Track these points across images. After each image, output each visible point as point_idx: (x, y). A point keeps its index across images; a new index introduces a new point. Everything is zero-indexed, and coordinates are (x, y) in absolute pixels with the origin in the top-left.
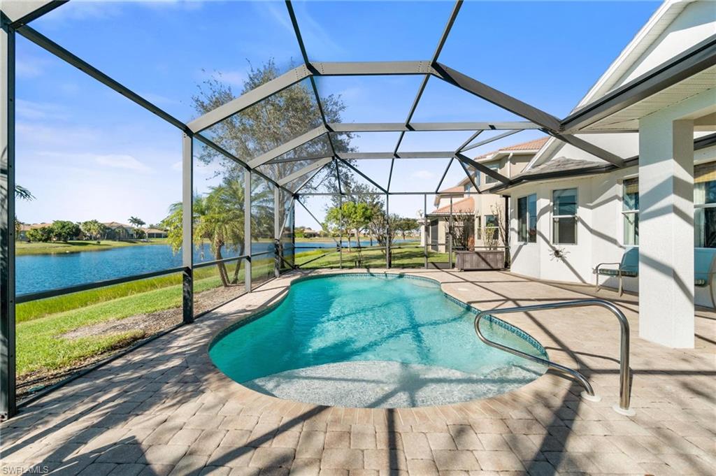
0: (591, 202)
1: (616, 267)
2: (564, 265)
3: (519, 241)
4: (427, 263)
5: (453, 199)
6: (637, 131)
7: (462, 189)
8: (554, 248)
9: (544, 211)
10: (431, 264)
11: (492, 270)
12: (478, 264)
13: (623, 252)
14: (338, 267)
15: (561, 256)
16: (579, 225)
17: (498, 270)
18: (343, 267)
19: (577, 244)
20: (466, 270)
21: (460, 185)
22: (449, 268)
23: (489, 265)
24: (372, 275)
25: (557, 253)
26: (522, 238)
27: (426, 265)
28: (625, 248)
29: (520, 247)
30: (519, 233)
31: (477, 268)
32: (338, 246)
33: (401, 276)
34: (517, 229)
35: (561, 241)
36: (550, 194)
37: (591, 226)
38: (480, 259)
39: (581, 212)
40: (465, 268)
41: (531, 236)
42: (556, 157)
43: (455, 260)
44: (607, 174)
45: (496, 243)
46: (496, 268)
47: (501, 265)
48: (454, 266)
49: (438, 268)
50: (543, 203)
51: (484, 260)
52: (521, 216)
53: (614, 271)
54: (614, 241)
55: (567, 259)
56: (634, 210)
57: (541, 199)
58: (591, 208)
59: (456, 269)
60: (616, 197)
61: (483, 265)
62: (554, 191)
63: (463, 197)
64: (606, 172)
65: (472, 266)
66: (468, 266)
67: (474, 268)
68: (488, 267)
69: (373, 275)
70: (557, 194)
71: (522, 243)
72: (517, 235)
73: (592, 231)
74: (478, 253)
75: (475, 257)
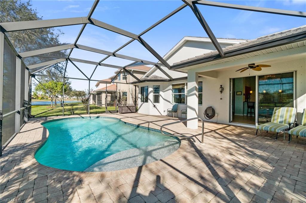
0: (164, 90)
1: (171, 110)
2: (157, 110)
3: (141, 102)
4: (107, 111)
5: (107, 84)
6: (187, 73)
7: (110, 80)
8: (153, 104)
9: (151, 92)
10: (109, 112)
11: (132, 113)
12: (127, 111)
13: (173, 105)
14: (62, 115)
15: (155, 107)
16: (160, 97)
17: (134, 112)
18: (64, 115)
19: (159, 103)
20: (123, 113)
21: (109, 79)
22: (115, 113)
23: (131, 111)
25: (154, 106)
26: (143, 101)
27: (106, 112)
28: (173, 104)
29: (142, 104)
30: (141, 99)
31: (127, 112)
32: (61, 104)
33: (98, 117)
34: (140, 98)
35: (155, 102)
36: (152, 86)
37: (163, 98)
38: (128, 109)
39: (161, 93)
40: (123, 112)
41: (146, 100)
42: (153, 74)
43: (118, 110)
44: (168, 82)
45: (126, 103)
46: (133, 112)
47: (134, 111)
48: (117, 112)
49: (112, 113)
50: (150, 89)
51: (129, 109)
52: (142, 93)
53: (170, 111)
54: (170, 102)
55: (157, 108)
56: (174, 93)
57: (150, 88)
58: (164, 92)
59: (118, 113)
60: (170, 89)
61: (129, 111)
62: (154, 86)
63: (111, 84)
64: (168, 81)
65: (125, 111)
66: (124, 112)
67: (126, 112)
68: (131, 112)
70: (155, 87)
71: (143, 103)
72: (140, 100)
73: (164, 99)
74: (127, 106)
75: (126, 108)
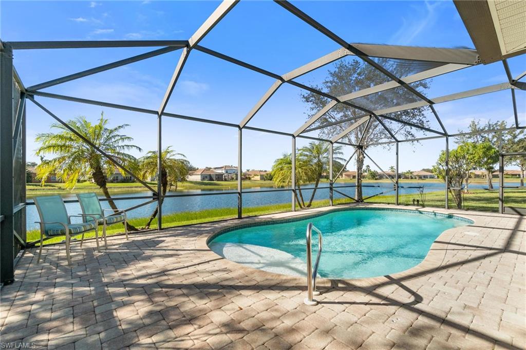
10: (510, 209)
24: (420, 212)
27: (500, 210)
33: (450, 216)
49: (519, 215)
69: (422, 213)
